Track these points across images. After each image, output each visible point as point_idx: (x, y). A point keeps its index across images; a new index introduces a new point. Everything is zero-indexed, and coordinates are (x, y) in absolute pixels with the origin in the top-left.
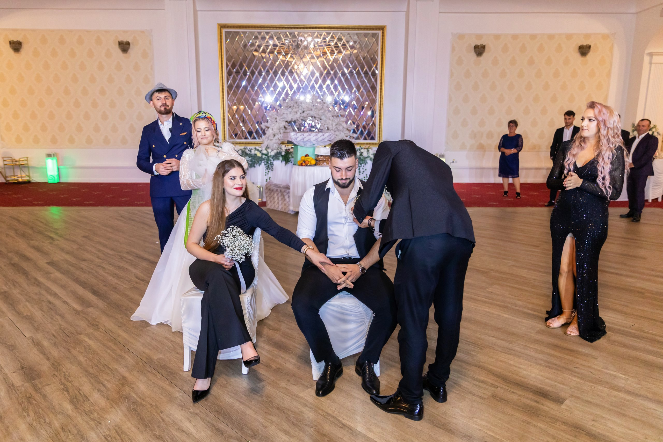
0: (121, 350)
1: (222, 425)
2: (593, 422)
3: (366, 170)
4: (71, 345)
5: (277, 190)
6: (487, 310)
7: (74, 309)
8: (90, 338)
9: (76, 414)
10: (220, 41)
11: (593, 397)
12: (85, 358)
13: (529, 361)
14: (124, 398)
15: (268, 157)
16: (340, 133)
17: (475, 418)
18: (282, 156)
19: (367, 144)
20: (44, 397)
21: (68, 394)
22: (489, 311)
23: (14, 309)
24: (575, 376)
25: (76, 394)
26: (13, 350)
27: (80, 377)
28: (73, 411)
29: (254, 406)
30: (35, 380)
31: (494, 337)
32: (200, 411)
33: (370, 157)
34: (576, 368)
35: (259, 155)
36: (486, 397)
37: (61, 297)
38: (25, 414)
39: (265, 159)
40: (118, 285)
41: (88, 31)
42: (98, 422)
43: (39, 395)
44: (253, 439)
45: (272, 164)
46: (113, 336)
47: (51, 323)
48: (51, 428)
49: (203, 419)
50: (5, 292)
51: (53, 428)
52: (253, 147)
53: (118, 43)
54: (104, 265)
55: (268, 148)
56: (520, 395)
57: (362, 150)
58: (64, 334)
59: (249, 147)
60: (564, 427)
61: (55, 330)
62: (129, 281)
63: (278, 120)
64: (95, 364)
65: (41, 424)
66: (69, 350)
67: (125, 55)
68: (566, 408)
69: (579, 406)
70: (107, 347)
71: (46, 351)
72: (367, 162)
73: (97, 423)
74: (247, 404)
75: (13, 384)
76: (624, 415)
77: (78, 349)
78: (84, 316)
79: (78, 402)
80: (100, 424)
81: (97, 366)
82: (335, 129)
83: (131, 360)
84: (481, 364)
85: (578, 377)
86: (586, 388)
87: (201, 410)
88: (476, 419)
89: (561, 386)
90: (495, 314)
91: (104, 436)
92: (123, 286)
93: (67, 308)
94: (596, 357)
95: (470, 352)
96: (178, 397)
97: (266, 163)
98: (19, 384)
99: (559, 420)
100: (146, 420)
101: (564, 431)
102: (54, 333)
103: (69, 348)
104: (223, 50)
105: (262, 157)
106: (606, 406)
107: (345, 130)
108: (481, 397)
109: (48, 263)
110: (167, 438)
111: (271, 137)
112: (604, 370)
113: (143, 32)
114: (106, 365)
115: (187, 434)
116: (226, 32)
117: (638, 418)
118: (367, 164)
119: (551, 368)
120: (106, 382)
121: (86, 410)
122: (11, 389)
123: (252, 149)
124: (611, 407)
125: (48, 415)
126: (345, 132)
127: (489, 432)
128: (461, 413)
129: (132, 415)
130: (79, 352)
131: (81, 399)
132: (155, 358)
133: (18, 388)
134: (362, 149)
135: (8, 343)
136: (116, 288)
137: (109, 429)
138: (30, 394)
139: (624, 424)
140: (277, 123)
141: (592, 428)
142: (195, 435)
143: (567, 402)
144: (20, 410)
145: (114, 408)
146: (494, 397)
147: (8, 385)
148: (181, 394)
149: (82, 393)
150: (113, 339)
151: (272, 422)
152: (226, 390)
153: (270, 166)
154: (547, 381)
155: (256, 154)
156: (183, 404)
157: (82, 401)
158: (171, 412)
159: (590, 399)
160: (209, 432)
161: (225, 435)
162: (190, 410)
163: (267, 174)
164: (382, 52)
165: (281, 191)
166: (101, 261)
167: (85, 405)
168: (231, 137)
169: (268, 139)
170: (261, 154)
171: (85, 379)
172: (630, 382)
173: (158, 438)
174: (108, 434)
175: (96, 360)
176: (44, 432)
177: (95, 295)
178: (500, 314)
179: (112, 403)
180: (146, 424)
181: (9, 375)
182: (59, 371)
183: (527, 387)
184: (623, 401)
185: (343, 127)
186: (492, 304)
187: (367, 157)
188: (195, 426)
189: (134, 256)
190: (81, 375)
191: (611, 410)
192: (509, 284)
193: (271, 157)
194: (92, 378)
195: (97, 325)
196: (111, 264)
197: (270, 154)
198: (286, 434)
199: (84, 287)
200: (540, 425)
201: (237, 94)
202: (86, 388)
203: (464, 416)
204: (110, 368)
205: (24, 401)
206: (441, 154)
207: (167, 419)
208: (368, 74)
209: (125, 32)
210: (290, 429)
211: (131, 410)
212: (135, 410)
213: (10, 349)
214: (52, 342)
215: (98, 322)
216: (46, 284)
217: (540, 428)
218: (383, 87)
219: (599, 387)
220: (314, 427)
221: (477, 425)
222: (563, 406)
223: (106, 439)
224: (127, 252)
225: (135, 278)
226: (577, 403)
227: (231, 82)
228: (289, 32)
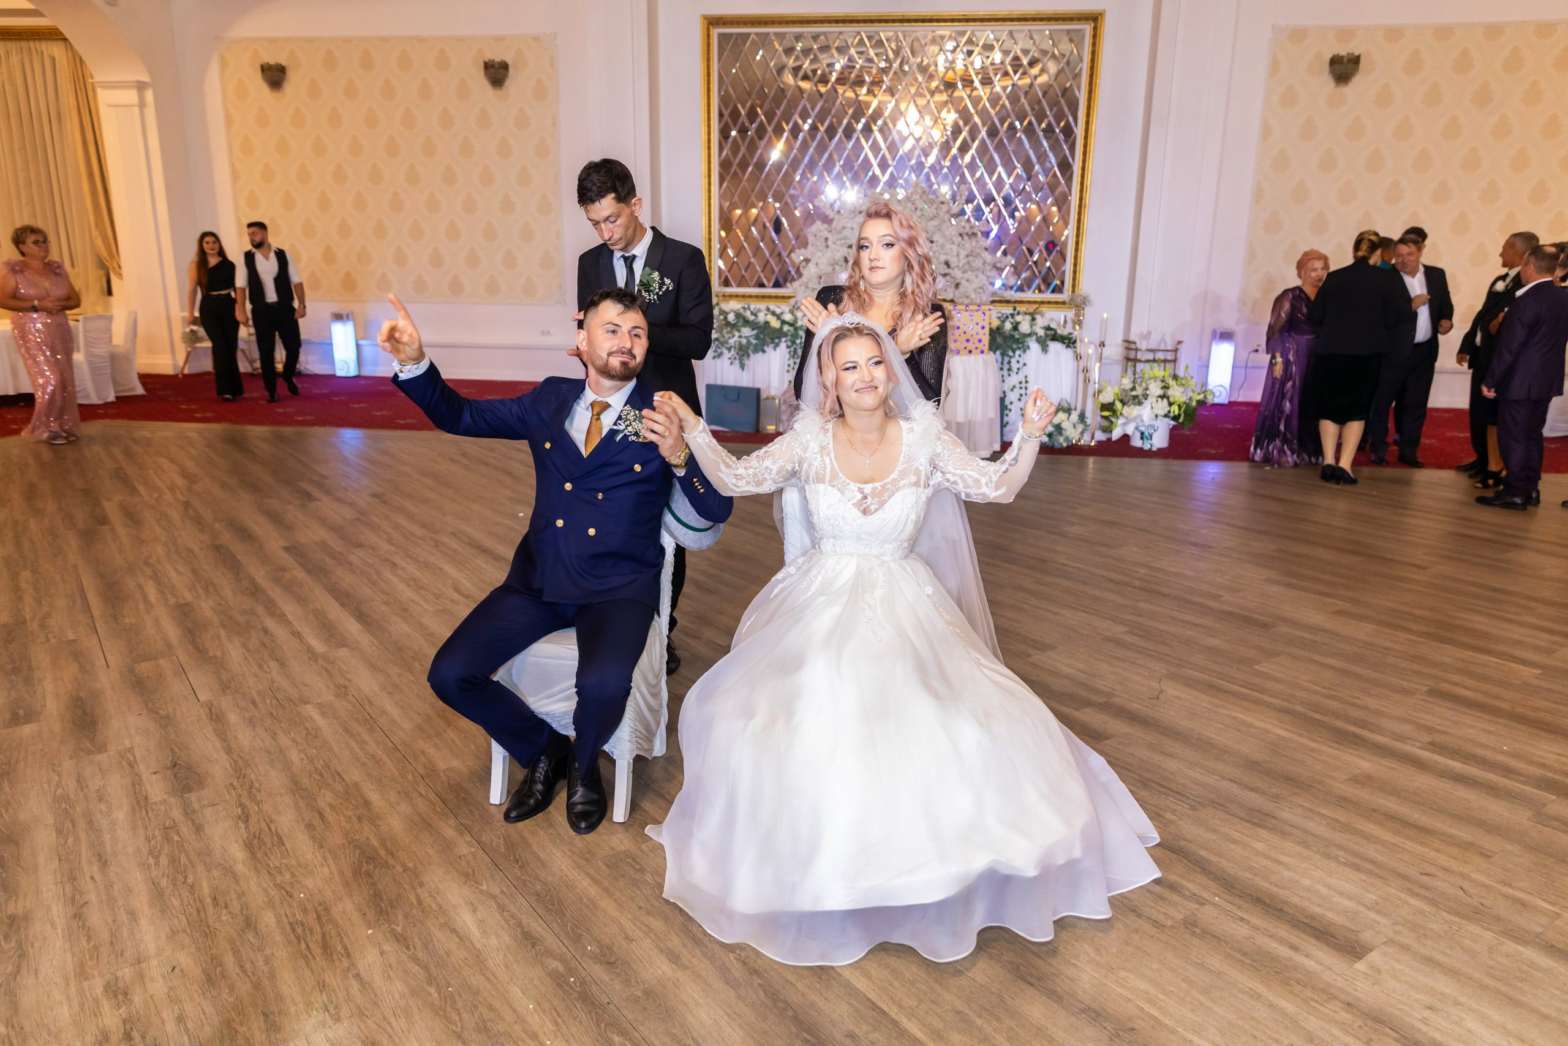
0: (377, 743)
1: (539, 925)
2: (1427, 1013)
3: (1025, 365)
4: (282, 725)
6: (1240, 716)
7: (310, 650)
8: (323, 714)
9: (249, 871)
10: (706, 56)
11: (1447, 951)
12: (302, 756)
13: (1307, 847)
14: (355, 846)
15: (796, 329)
16: (977, 276)
17: (1124, 969)
19: (1035, 302)
20: (199, 829)
21: (246, 828)
22: (1245, 718)
23: (194, 640)
24: (1418, 895)
25: (261, 830)
26: (166, 726)
27: (280, 794)
28: (244, 865)
29: (620, 890)
30: (190, 791)
31: (1235, 782)
32: (502, 892)
33: (1036, 334)
34: (1426, 874)
35: (775, 323)
36: (1169, 923)
37: (290, 623)
38: (151, 861)
39: (790, 334)
40: (412, 604)
41: (421, 40)
42: (287, 892)
43: (190, 825)
44: (595, 963)
46: (371, 712)
47: (256, 675)
48: (193, 894)
49: (502, 908)
50: (187, 604)
51: (196, 896)
52: (762, 306)
53: (482, 65)
54: (397, 560)
55: (798, 308)
56: (1256, 928)
57: (1018, 318)
58: (274, 702)
59: (753, 305)
60: (1345, 1016)
61: (258, 692)
62: (437, 597)
63: (830, 243)
64: (316, 769)
65: (175, 885)
66: (274, 736)
67: (498, 92)
68: (1366, 971)
69: (1401, 968)
70: (352, 736)
71: (229, 734)
72: (1028, 347)
73: (284, 893)
74: (606, 884)
75: (146, 798)
76: (1518, 1004)
77: (293, 734)
78: (325, 665)
79: (260, 848)
80: (291, 897)
81: (321, 774)
82: (963, 266)
83: (392, 768)
84: (1183, 843)
85: (1424, 898)
86: (1434, 926)
87: (504, 889)
88: (1126, 974)
89: (1372, 915)
90: (1257, 728)
91: (291, 924)
92: (421, 605)
93: (297, 645)
94: (1489, 854)
95: (1162, 813)
96: (464, 855)
97: (790, 344)
98: (160, 799)
99: (1335, 998)
100: (385, 898)
101: (1341, 1025)
102: (255, 696)
103: (277, 731)
104: (711, 78)
105: (781, 328)
106: (1477, 975)
107: (988, 268)
108: (1156, 923)
109: (287, 549)
110: (416, 940)
112: (1499, 886)
113: (536, 39)
114: (339, 774)
115: (460, 938)
116: (720, 35)
117: (1554, 1014)
118: (1028, 351)
119: (1357, 868)
120: (328, 810)
121: (271, 865)
122: (140, 808)
123: (760, 310)
124: (1488, 981)
125: (194, 867)
126: (989, 274)
127: (1147, 1007)
128: (1093, 955)
129: (359, 885)
130: (294, 741)
131: (268, 840)
132: (442, 766)
133: (154, 806)
134: (1018, 314)
135: (162, 712)
136: (406, 610)
137: (305, 910)
138: (174, 821)
139: (1510, 1027)
140: (829, 251)
141: (1418, 1025)
142: (475, 941)
143: (1374, 957)
144: (145, 852)
145: (328, 866)
146: (1189, 926)
147: (136, 798)
148: (473, 850)
149: (273, 828)
150: (368, 717)
151: (649, 930)
152: (570, 850)
154: (1337, 899)
155: (767, 323)
156: (470, 871)
157: (269, 845)
158: (440, 886)
159: (1437, 956)
160: (507, 939)
161: (537, 948)
162: (482, 885)
164: (1091, 76)
166: (393, 548)
167: (272, 854)
168: (725, 281)
169: (807, 287)
170: (779, 322)
171: (288, 799)
172: (1561, 924)
173: (398, 940)
174: (300, 919)
175: (321, 762)
176: (176, 902)
177: (359, 622)
178: (1269, 727)
179: (327, 854)
180: (381, 908)
181: (144, 777)
182: (241, 777)
183: (1281, 910)
184: (1525, 968)
185: (985, 263)
186: (1255, 702)
187: (1030, 335)
188: (481, 923)
189: (464, 542)
190: (282, 791)
191: (1484, 988)
192: (1317, 657)
193: (801, 330)
194: (302, 797)
195: (345, 687)
196: (411, 557)
197: (799, 323)
198: (670, 960)
199: (342, 605)
200: (1284, 1004)
201: (741, 181)
202: (286, 820)
203: (1098, 963)
204: (344, 780)
205: (157, 833)
206: (1225, 331)
207: (428, 900)
208: (1054, 131)
209: (499, 39)
210: (684, 951)
211: (360, 874)
212: (369, 875)
213: (161, 725)
214: (247, 715)
215: (349, 681)
216: (269, 592)
217: (1283, 1013)
218: (1090, 165)
219: (1474, 929)
220: (738, 952)
221: (1124, 987)
222: (1360, 966)
223: (294, 930)
224: (452, 533)
225: (452, 590)
226: (1398, 961)
227: (727, 154)
228: (865, 32)
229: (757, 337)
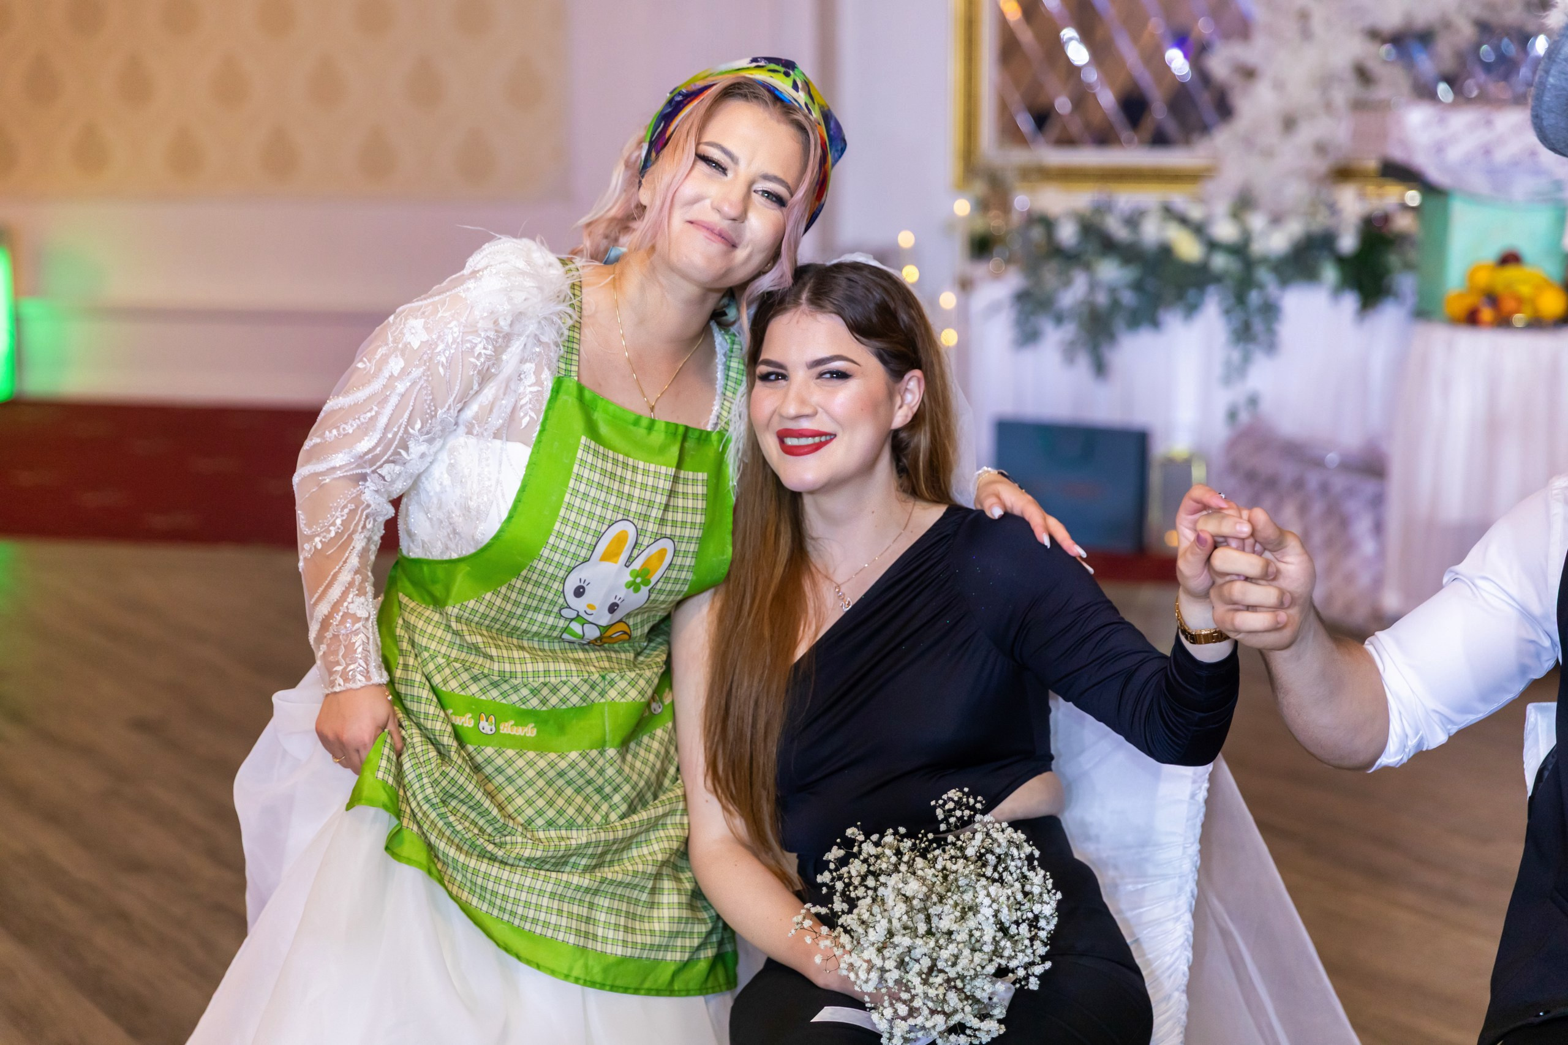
5: (1299, 484)
15: (1248, 264)
18: (1342, 261)
35: (1188, 248)
39: (1230, 276)
45: (1271, 311)
52: (1148, 197)
55: (1250, 205)
59: (1127, 198)
63: (1315, 23)
97: (1230, 304)
105: (1206, 261)
111: (1271, 136)
123: (1142, 213)
140: (1313, 47)
153: (1258, 325)
155: (1165, 251)
163: (1235, 372)
165: (1325, 488)
168: (1010, 133)
169: (1250, 146)
170: (1200, 245)
193: (1264, 265)
197: (1258, 248)
229: (1138, 286)
